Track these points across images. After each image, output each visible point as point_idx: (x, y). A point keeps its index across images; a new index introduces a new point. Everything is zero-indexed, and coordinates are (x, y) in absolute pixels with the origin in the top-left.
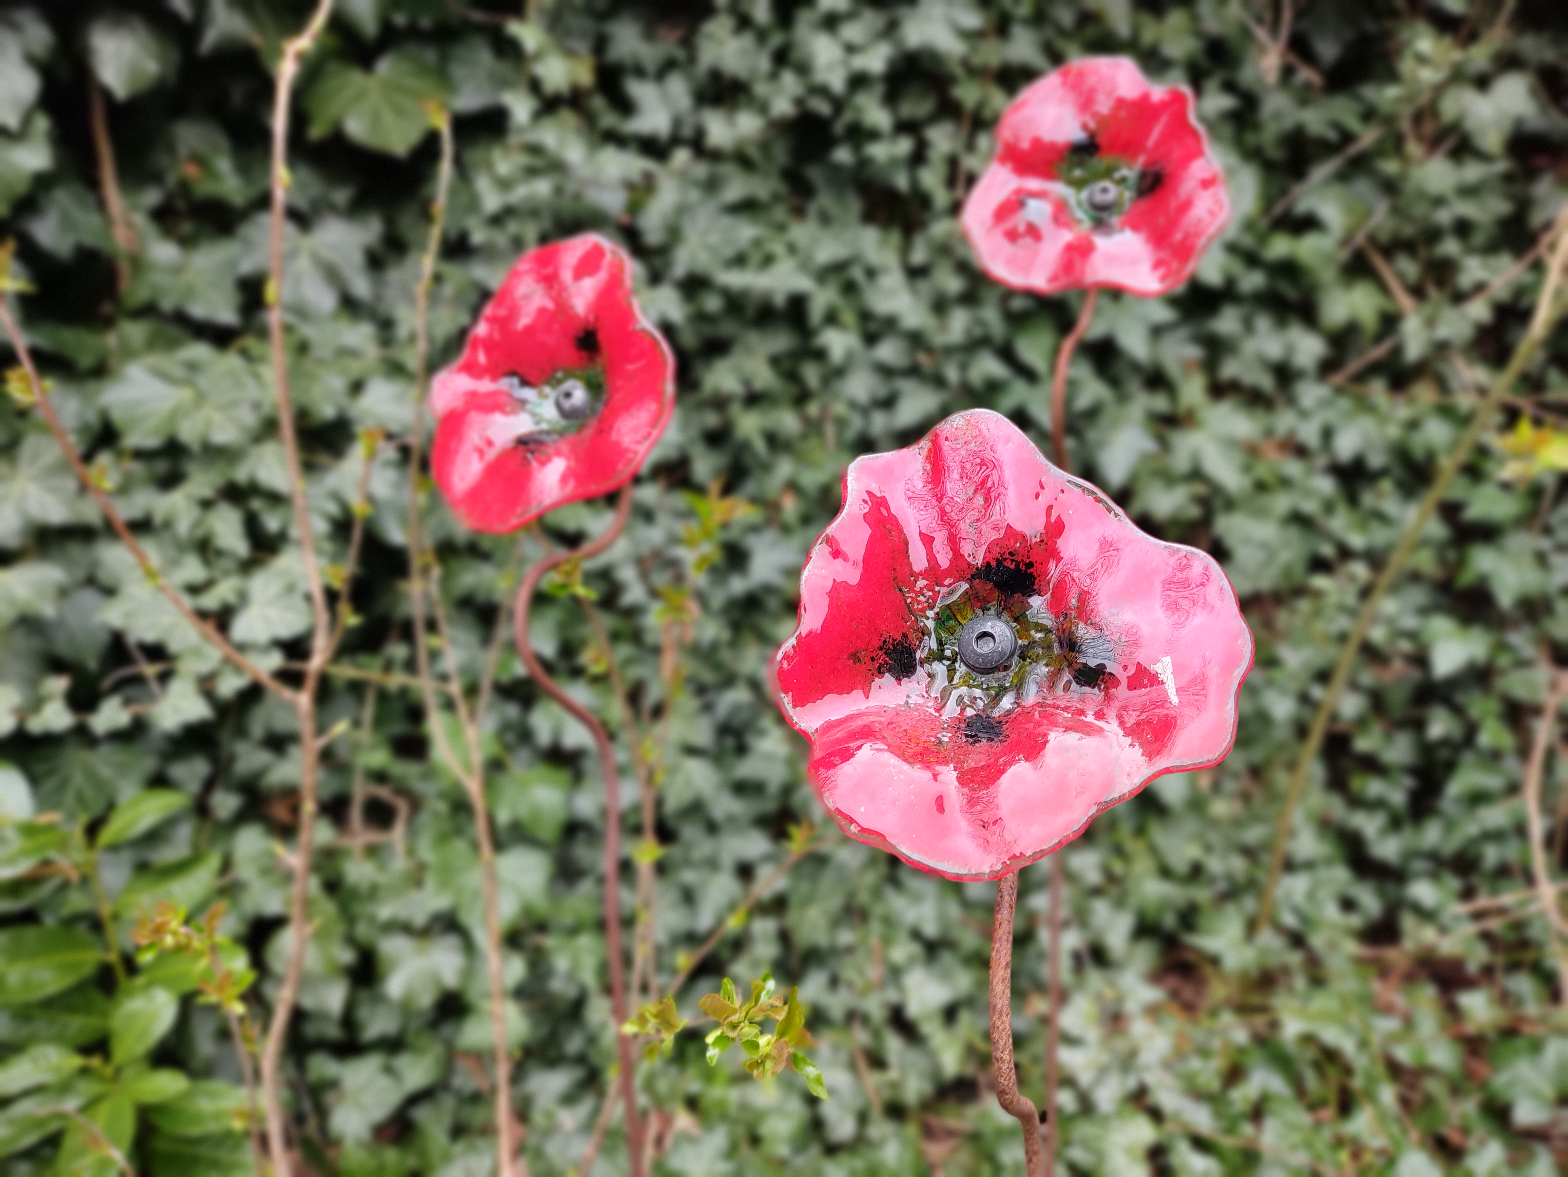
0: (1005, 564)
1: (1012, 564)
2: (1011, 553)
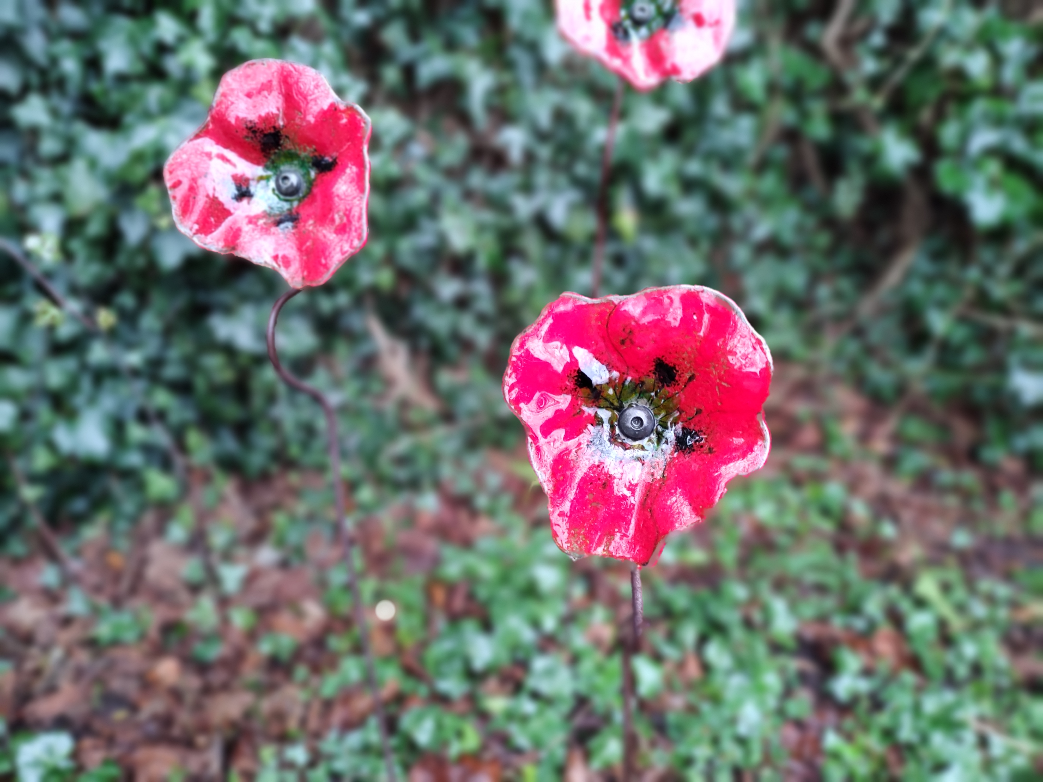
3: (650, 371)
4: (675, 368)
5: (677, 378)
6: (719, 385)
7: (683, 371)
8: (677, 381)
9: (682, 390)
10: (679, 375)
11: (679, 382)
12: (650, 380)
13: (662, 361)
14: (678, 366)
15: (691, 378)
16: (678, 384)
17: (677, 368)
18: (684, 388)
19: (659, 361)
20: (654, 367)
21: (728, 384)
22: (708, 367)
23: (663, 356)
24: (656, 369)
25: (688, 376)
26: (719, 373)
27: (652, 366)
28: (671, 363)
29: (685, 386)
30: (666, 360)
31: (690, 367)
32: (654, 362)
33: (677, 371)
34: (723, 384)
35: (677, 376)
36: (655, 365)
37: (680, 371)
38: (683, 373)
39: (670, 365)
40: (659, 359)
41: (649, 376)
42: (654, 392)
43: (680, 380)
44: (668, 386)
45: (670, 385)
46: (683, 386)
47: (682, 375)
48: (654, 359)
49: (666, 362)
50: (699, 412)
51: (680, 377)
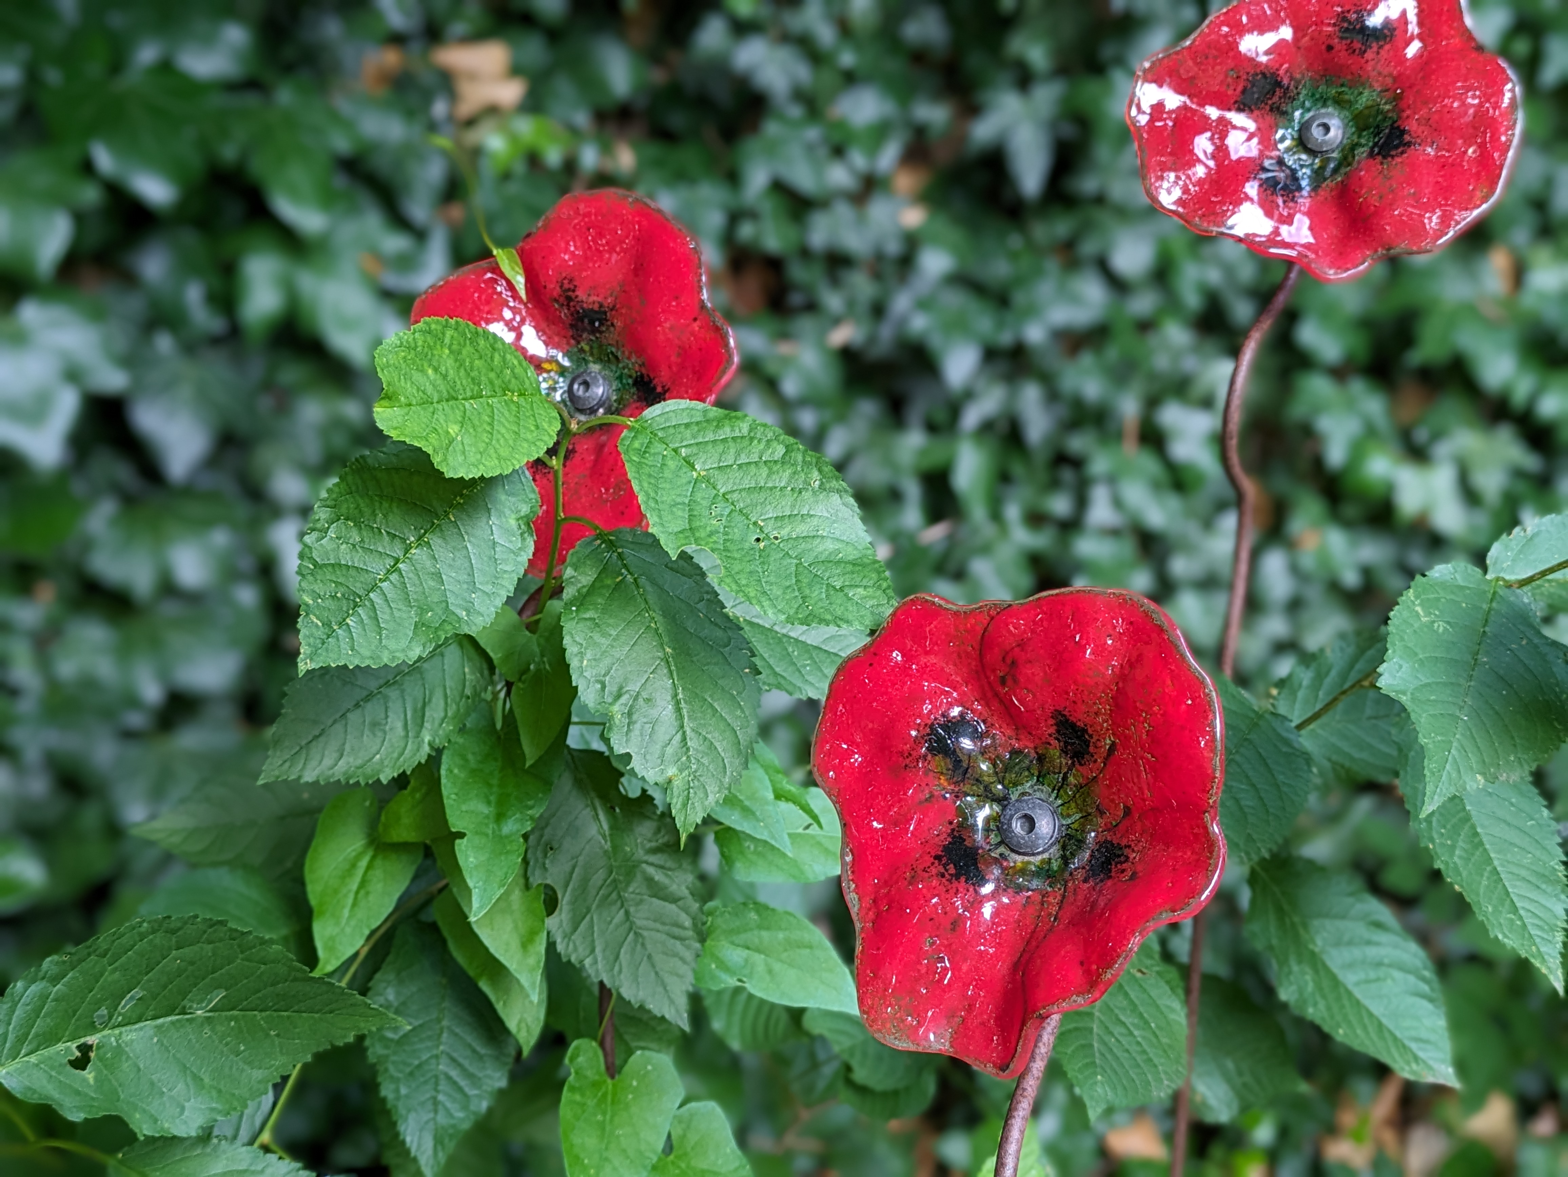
0: (954, 872)
1: (950, 868)
2: (943, 877)
3: (1051, 735)
4: (1086, 731)
5: (1091, 749)
6: (1143, 758)
7: (1099, 736)
8: (1092, 756)
9: (1100, 773)
10: (1093, 743)
11: (1096, 757)
12: (1054, 752)
13: (1064, 716)
14: (1091, 726)
15: (1111, 750)
16: (1095, 761)
17: (1090, 731)
18: (1102, 768)
19: (1060, 717)
20: (1054, 727)
21: (1153, 756)
22: (1128, 726)
23: (1065, 708)
24: (1058, 731)
25: (1105, 744)
26: (1141, 738)
27: (1052, 726)
28: (1080, 721)
29: (1105, 764)
30: (1071, 716)
31: (1108, 730)
32: (1053, 717)
33: (1091, 736)
34: (1147, 755)
35: (1091, 745)
36: (1056, 725)
37: (1094, 737)
38: (1099, 740)
39: (1079, 724)
40: (1060, 713)
41: (1050, 744)
43: (1096, 753)
44: (1081, 764)
45: (1083, 762)
46: (1102, 765)
47: (1099, 744)
48: (1053, 713)
49: (1072, 719)
50: (1128, 812)
51: (1096, 747)
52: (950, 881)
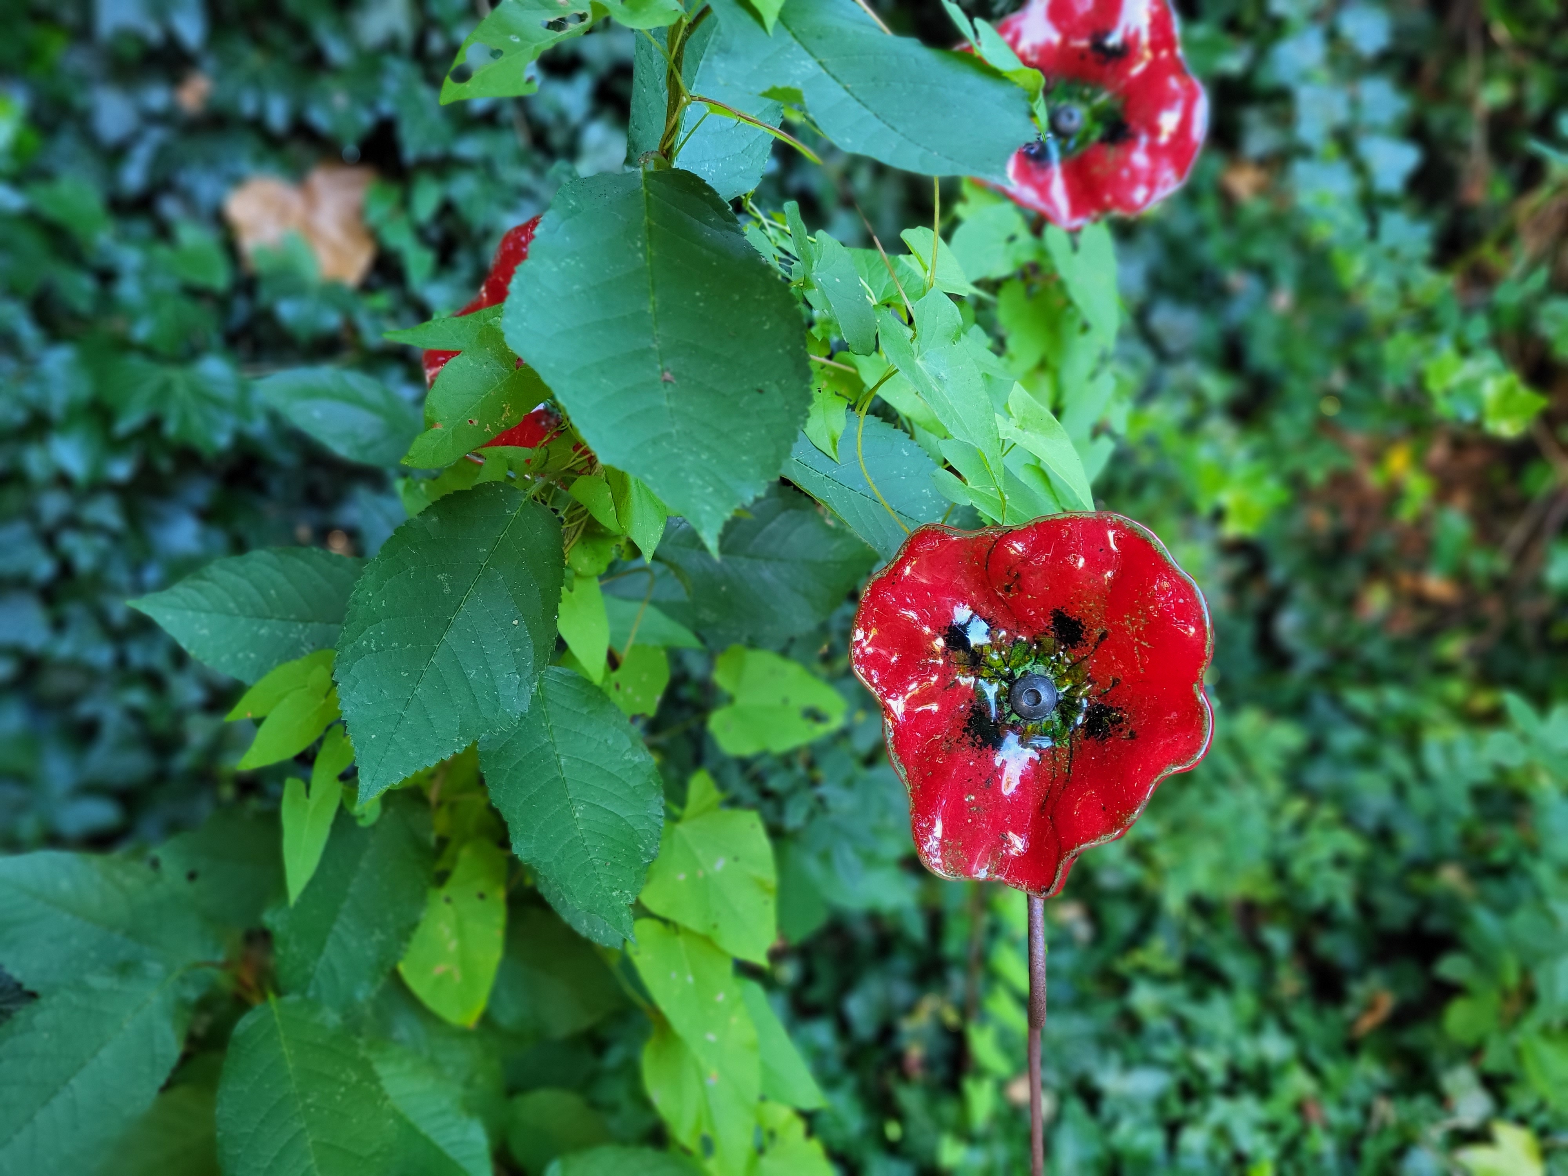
0: (982, 740)
1: (978, 738)
2: (974, 745)
3: (1048, 627)
4: (1080, 623)
5: (1083, 636)
6: (1138, 644)
7: (1092, 626)
8: (1085, 642)
9: (1091, 653)
10: (1086, 632)
11: (1087, 643)
12: (1049, 641)
13: (1062, 613)
14: (1084, 620)
15: (1103, 636)
16: (1087, 645)
17: (1083, 623)
18: (1094, 650)
19: (1058, 614)
20: (1052, 621)
21: (1149, 644)
22: (1123, 620)
23: (1062, 608)
24: (1054, 624)
25: (1097, 632)
26: (1137, 629)
27: (1050, 620)
28: (1075, 616)
29: (1096, 647)
30: (1067, 613)
31: (1100, 622)
32: (1051, 615)
33: (1084, 627)
34: (1143, 643)
35: (1084, 633)
36: (1053, 620)
37: (1087, 627)
38: (1091, 630)
39: (1074, 618)
40: (1057, 611)
41: (1046, 634)
42: (1056, 656)
43: (1088, 639)
44: (1073, 648)
45: (1076, 646)
46: (1093, 648)
47: (1091, 633)
48: (1051, 611)
49: (1067, 615)
50: (1116, 682)
51: (1088, 635)
52: (980, 748)
